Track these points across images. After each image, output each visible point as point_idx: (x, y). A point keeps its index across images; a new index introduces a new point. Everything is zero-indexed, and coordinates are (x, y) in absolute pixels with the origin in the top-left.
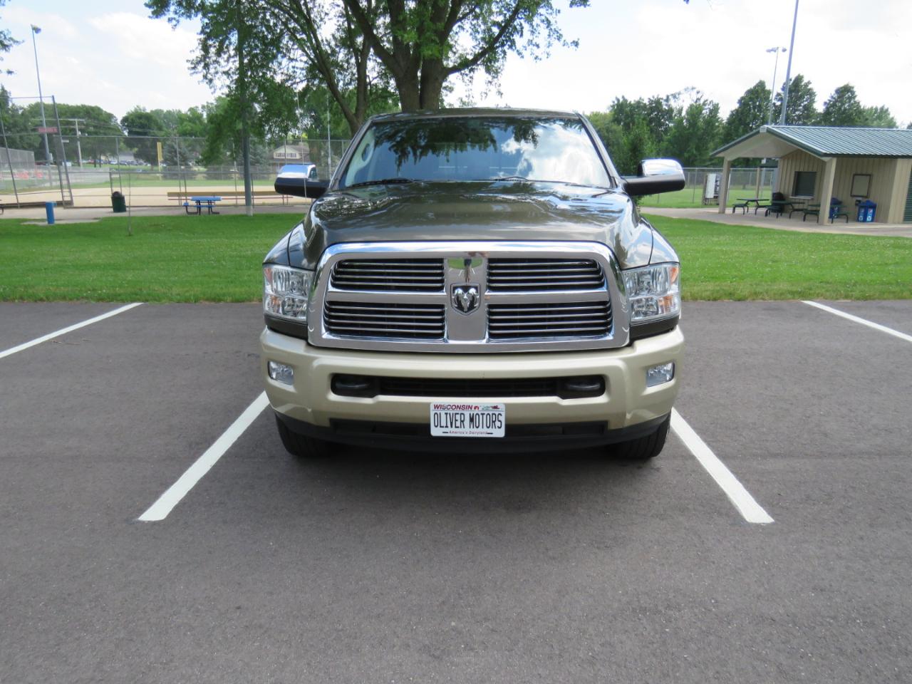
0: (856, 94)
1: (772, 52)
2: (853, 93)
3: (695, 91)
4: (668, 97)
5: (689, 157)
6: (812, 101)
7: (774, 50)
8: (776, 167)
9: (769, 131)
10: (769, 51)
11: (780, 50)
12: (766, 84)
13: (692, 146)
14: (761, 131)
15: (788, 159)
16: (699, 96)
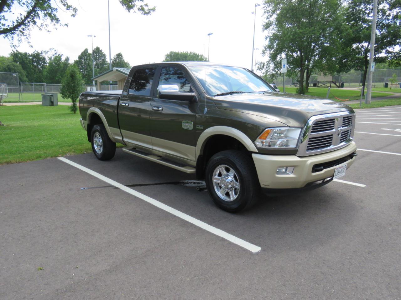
0: (123, 57)
1: (90, 37)
2: (122, 56)
3: (54, 50)
4: (42, 52)
5: (58, 79)
6: (105, 59)
7: (91, 36)
8: (117, 85)
9: (117, 70)
10: (88, 36)
11: (93, 36)
12: (88, 50)
13: (59, 75)
14: (113, 70)
15: (121, 82)
16: (56, 52)
